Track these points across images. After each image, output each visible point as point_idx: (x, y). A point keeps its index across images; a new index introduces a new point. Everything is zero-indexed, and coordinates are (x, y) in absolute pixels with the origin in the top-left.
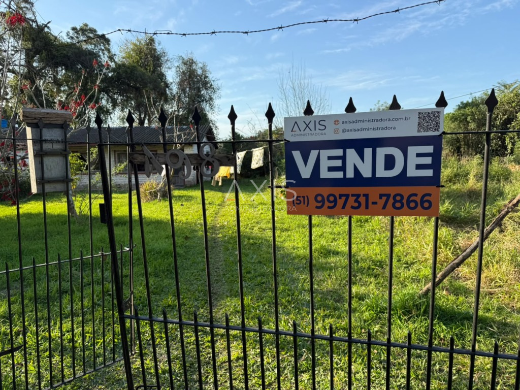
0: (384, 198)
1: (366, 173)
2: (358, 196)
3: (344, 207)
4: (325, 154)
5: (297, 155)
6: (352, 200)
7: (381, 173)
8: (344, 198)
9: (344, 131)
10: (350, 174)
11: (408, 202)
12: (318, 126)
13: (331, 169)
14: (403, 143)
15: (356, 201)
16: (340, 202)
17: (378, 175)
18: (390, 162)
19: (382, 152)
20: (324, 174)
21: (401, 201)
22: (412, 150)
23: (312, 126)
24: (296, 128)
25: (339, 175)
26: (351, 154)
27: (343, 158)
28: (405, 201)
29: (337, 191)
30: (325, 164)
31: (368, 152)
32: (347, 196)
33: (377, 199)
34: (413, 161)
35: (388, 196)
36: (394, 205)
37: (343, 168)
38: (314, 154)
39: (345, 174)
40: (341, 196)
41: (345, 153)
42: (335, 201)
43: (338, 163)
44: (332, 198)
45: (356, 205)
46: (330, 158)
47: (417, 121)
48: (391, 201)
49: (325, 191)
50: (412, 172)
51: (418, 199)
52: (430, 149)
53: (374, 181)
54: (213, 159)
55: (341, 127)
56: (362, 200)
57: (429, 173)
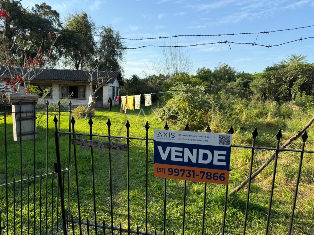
0: (202, 174)
1: (194, 160)
2: (190, 171)
3: (182, 176)
4: (174, 149)
5: (160, 148)
6: (186, 173)
7: (201, 161)
8: (182, 171)
9: (184, 139)
10: (186, 160)
11: (214, 176)
12: (171, 136)
13: (176, 157)
14: (212, 149)
15: (188, 173)
16: (181, 173)
17: (199, 162)
18: (205, 157)
19: (201, 152)
20: (173, 159)
21: (210, 176)
22: (216, 153)
23: (168, 135)
24: (160, 135)
25: (181, 160)
26: (187, 150)
27: (183, 152)
28: (212, 176)
29: (179, 167)
30: (174, 154)
31: (195, 151)
32: (184, 170)
33: (198, 173)
34: (216, 157)
35: (204, 173)
36: (207, 177)
37: (182, 157)
38: (168, 149)
39: (183, 160)
40: (181, 170)
41: (183, 150)
42: (178, 172)
43: (180, 154)
44: (177, 171)
45: (188, 175)
46: (176, 151)
47: (219, 139)
48: (205, 175)
49: (174, 167)
50: (216, 163)
51: (218, 175)
52: (225, 153)
53: (197, 165)
54: (117, 147)
55: (182, 137)
56: (192, 173)
57: (224, 164)
